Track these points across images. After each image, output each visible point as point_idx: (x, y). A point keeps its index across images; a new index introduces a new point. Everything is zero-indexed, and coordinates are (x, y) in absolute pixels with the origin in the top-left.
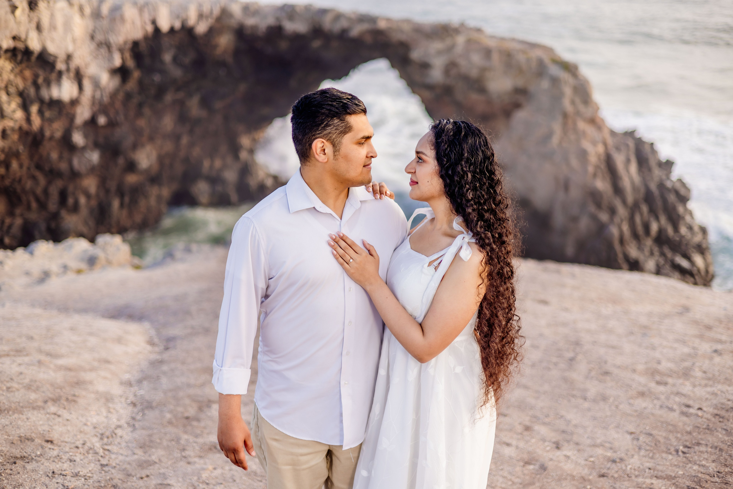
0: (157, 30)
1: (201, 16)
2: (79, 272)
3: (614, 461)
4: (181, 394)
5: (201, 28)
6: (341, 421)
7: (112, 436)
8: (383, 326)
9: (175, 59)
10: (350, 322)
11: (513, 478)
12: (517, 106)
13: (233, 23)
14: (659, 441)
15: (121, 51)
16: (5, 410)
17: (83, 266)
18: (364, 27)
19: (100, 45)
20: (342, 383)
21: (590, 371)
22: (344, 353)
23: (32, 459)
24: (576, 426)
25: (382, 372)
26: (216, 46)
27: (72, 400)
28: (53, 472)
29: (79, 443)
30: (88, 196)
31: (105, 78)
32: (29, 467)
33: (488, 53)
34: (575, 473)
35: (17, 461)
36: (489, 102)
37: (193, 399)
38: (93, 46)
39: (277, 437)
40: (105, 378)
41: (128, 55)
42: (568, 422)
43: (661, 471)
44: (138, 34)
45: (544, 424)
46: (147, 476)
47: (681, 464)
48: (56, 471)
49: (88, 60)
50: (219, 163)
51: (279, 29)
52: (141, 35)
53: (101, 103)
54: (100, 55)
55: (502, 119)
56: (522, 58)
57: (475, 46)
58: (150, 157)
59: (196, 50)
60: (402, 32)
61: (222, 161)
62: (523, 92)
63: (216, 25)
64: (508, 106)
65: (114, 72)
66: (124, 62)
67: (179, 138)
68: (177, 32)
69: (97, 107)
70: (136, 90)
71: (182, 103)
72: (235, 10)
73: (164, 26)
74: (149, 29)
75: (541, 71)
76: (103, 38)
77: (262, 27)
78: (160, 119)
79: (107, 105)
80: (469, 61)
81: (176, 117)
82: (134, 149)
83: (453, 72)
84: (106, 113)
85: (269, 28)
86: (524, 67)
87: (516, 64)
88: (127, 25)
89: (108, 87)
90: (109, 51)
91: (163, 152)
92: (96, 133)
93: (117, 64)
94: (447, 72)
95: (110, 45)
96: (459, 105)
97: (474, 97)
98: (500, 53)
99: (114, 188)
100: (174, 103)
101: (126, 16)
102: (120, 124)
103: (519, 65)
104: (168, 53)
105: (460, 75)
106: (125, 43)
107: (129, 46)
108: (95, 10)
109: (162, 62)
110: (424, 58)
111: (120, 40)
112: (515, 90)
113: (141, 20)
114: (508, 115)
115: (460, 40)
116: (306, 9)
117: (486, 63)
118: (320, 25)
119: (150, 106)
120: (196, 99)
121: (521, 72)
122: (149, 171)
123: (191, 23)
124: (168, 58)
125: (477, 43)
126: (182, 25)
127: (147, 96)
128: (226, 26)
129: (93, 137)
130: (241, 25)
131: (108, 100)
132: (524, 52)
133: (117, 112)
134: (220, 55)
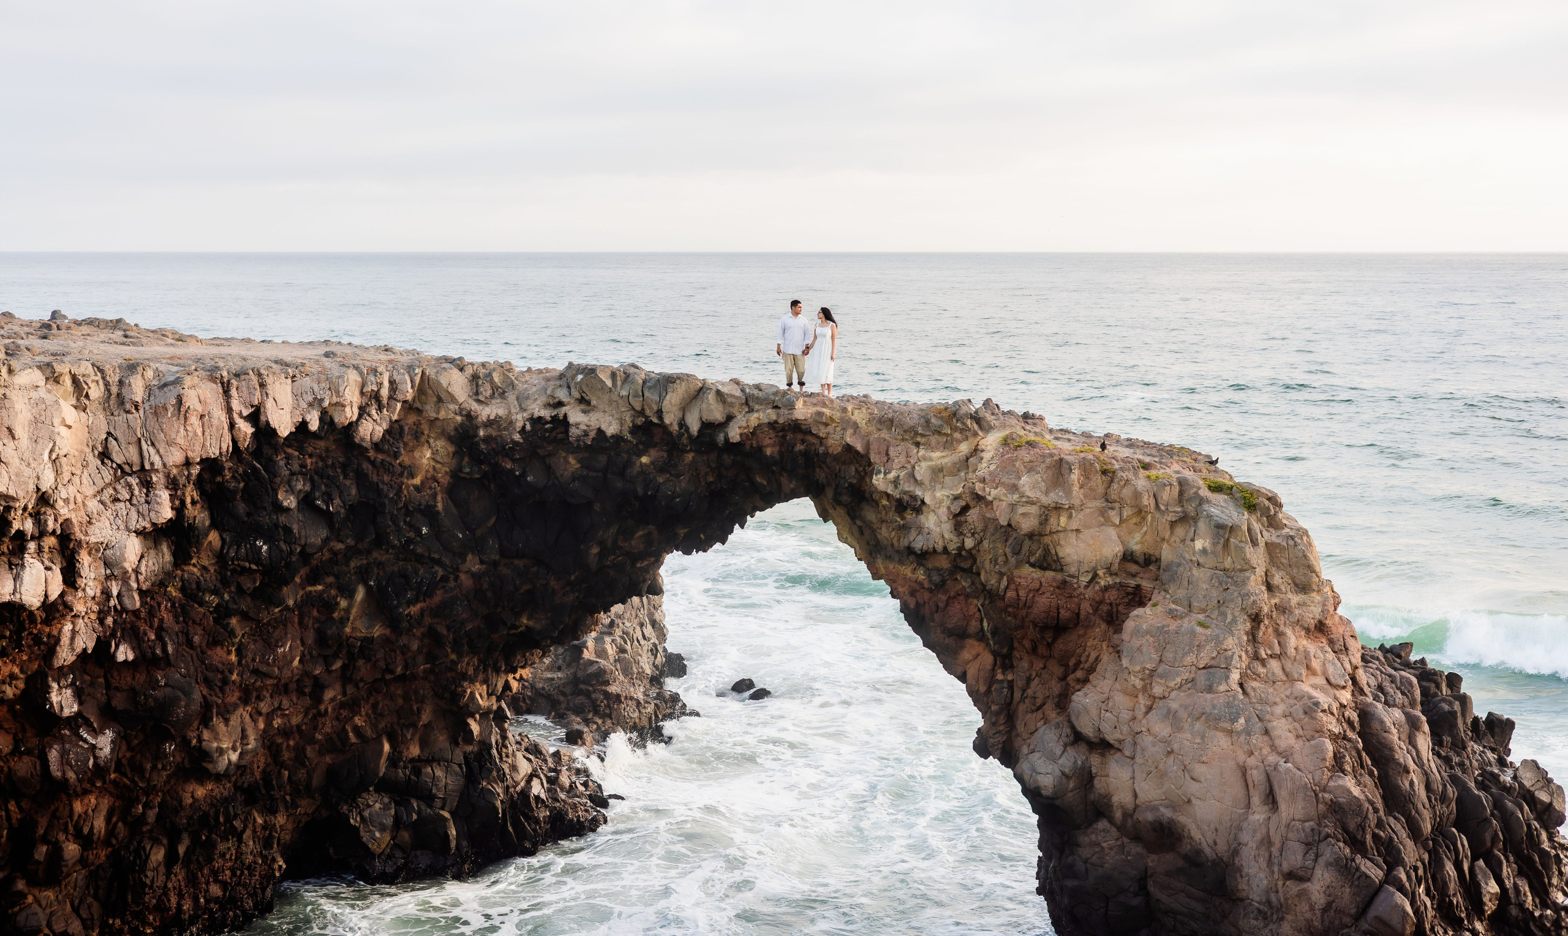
0: (264, 432)
1: (372, 399)
5: (372, 429)
9: (306, 501)
12: (1138, 598)
13: (449, 414)
15: (173, 484)
18: (763, 416)
19: (121, 471)
26: (410, 470)
30: (86, 841)
31: (132, 549)
33: (1059, 468)
36: (1065, 587)
38: (107, 475)
41: (190, 493)
44: (217, 445)
49: (93, 505)
50: (415, 751)
51: (563, 423)
52: (227, 443)
53: (121, 610)
54: (124, 494)
55: (1100, 628)
56: (1141, 482)
57: (1025, 454)
58: (244, 736)
59: (361, 478)
60: (856, 426)
61: (423, 744)
62: (1149, 561)
63: (412, 419)
64: (1112, 596)
65: (153, 535)
66: (179, 510)
67: (319, 687)
68: (314, 435)
69: (109, 621)
70: (211, 578)
71: (328, 606)
72: (457, 384)
73: (283, 423)
74: (246, 429)
75: (1190, 509)
76: (133, 454)
77: (520, 419)
78: (271, 645)
79: (136, 613)
80: (1014, 488)
81: (310, 638)
82: (205, 721)
83: (973, 515)
84: (134, 637)
85: (536, 421)
86: (1147, 501)
87: (1127, 492)
88: (194, 420)
89: (137, 571)
90: (147, 485)
91: (277, 722)
92: (108, 686)
93: (167, 513)
94: (959, 518)
95: (154, 470)
96: (991, 596)
97: (1028, 574)
98: (1086, 467)
99: (152, 815)
100: (308, 601)
101: (191, 400)
102: (166, 662)
103: (1137, 495)
104: (291, 490)
105: (990, 523)
106: (188, 463)
107: (195, 470)
108: (114, 390)
109: (280, 509)
110: (907, 487)
111: (176, 457)
112: (1128, 557)
113: (229, 410)
114: (1114, 620)
115: (991, 442)
116: (625, 375)
117: (1056, 496)
118: (660, 413)
119: (245, 616)
120: (360, 594)
121: (1140, 512)
122: (240, 768)
123: (351, 414)
124: (290, 502)
125: (1031, 444)
126: (326, 419)
127: (240, 590)
128: (432, 422)
129: (100, 694)
130: (469, 416)
131: (135, 602)
132: (1146, 467)
133: (160, 631)
134: (417, 489)
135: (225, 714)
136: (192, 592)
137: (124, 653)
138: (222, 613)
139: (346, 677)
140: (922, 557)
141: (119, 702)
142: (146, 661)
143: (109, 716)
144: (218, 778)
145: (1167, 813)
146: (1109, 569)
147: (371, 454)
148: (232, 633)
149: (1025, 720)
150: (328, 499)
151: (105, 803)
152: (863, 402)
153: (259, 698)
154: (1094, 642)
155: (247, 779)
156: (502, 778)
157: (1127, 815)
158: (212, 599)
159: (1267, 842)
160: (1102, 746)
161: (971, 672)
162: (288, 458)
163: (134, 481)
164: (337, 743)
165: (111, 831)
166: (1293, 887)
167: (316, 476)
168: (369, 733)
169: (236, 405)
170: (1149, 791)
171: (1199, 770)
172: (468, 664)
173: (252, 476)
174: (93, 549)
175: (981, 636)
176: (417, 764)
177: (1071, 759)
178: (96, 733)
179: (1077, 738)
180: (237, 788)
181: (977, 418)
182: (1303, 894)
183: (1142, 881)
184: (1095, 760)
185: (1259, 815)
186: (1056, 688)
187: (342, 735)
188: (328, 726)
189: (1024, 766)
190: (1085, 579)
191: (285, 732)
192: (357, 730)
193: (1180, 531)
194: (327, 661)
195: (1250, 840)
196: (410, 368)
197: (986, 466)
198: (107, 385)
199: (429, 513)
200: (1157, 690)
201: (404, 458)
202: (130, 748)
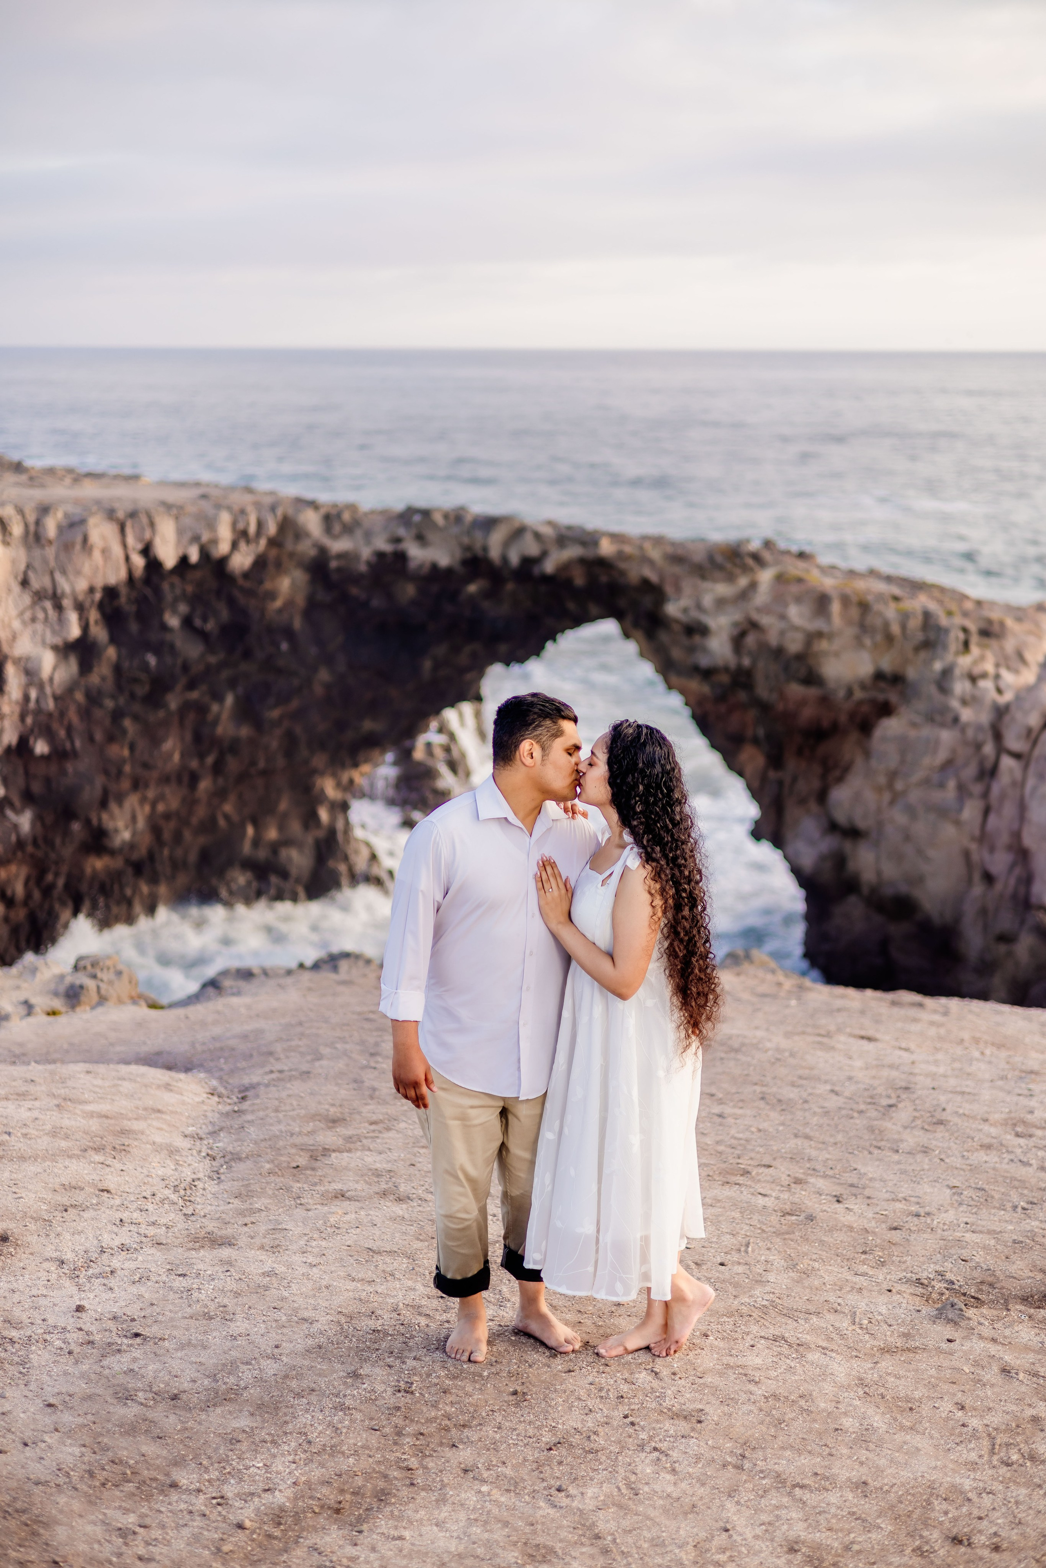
0: (153, 564)
1: (241, 536)
2: (53, 1013)
3: (918, 1215)
4: (281, 1143)
5: (242, 561)
6: (519, 1068)
7: (191, 1189)
8: (567, 959)
9: (187, 622)
10: (531, 954)
11: (764, 1227)
12: (886, 710)
13: (306, 548)
14: (993, 1197)
15: (80, 608)
16: (30, 1158)
17: (58, 1004)
18: (572, 552)
19: (39, 596)
20: (521, 1023)
21: (915, 1118)
22: (524, 988)
23: (88, 1207)
24: (871, 1180)
25: (566, 1014)
26: (272, 595)
27: (124, 1150)
28: (121, 1221)
29: (148, 1194)
31: (48, 661)
32: (86, 1215)
33: (822, 602)
34: (855, 1226)
35: (69, 1209)
36: (825, 700)
37: (302, 1148)
38: (27, 599)
39: (444, 1086)
40: (160, 1129)
41: (94, 615)
42: (861, 1176)
43: (983, 1226)
44: (116, 575)
45: (825, 1176)
46: (253, 1223)
47: (1014, 1220)
48: (124, 1219)
49: (16, 624)
50: (272, 834)
51: (401, 557)
52: (123, 574)
53: (38, 711)
54: (41, 615)
55: (854, 736)
56: (890, 612)
57: (794, 589)
58: (134, 819)
59: (232, 602)
60: (651, 562)
61: (281, 828)
62: (896, 680)
63: (273, 553)
64: (865, 709)
65: (65, 650)
66: (85, 628)
67: (194, 779)
68: (195, 567)
69: (29, 720)
70: (109, 685)
71: (201, 709)
72: (311, 521)
73: (168, 556)
74: (139, 562)
75: (932, 636)
76: (47, 582)
77: (366, 553)
78: (155, 741)
79: (50, 715)
80: (783, 617)
81: (188, 736)
82: (104, 804)
83: (751, 640)
84: (48, 733)
85: (380, 555)
86: (895, 629)
87: (878, 622)
88: (97, 554)
89: (51, 679)
90: (59, 607)
91: (161, 808)
92: (27, 773)
93: (75, 632)
94: (738, 641)
95: (63, 594)
96: (765, 708)
97: (796, 690)
98: (845, 600)
99: (61, 882)
100: (186, 707)
101: (95, 537)
102: (74, 754)
103: (886, 625)
104: (174, 611)
105: (763, 646)
106: (91, 590)
107: (98, 596)
108: (32, 528)
109: (164, 627)
110: (695, 614)
111: (82, 585)
112: (879, 676)
113: (124, 545)
114: (866, 727)
115: (765, 577)
116: (456, 517)
117: (818, 624)
118: (485, 549)
119: (136, 718)
120: (229, 700)
121: (889, 638)
122: (132, 846)
123: (224, 548)
124: (173, 621)
125: (800, 580)
126: (205, 553)
127: (133, 696)
128: (292, 555)
129: (21, 781)
130: (323, 551)
131: (51, 705)
132: (896, 599)
133: (69, 729)
134: (280, 611)
135: (120, 799)
136: (93, 698)
137: (41, 747)
138: (117, 716)
139: (218, 769)
140: (707, 674)
141: (37, 787)
142: (59, 755)
143: (28, 798)
144: (112, 853)
145: (904, 889)
146: (863, 686)
147: (241, 581)
148: (124, 732)
149: (792, 811)
150: (205, 619)
151: (24, 871)
152: (658, 541)
153: (146, 786)
154: (848, 748)
155: (135, 856)
156: (346, 858)
157: (874, 890)
158: (109, 704)
159: (983, 912)
160: (853, 833)
161: (749, 770)
162: (172, 586)
163: (48, 605)
164: (209, 825)
165: (28, 896)
166: (1002, 948)
167: (195, 600)
168: (236, 818)
169: (131, 540)
170: (890, 871)
171: (931, 853)
172: (319, 760)
173: (141, 601)
174: (17, 661)
175: (756, 741)
176: (275, 848)
177: (828, 844)
178: (18, 812)
179: (833, 827)
180: (128, 862)
181: (756, 557)
182: (1010, 954)
183: (884, 944)
184: (848, 846)
185: (978, 889)
186: (816, 784)
187: (213, 820)
188: (201, 812)
189: (790, 849)
190: (841, 694)
191: (167, 816)
192: (227, 817)
193: (923, 655)
194: (201, 756)
195: (970, 911)
196: (273, 508)
197: (762, 595)
198: (26, 526)
199: (289, 633)
200: (899, 785)
201: (268, 585)
202: (44, 825)
